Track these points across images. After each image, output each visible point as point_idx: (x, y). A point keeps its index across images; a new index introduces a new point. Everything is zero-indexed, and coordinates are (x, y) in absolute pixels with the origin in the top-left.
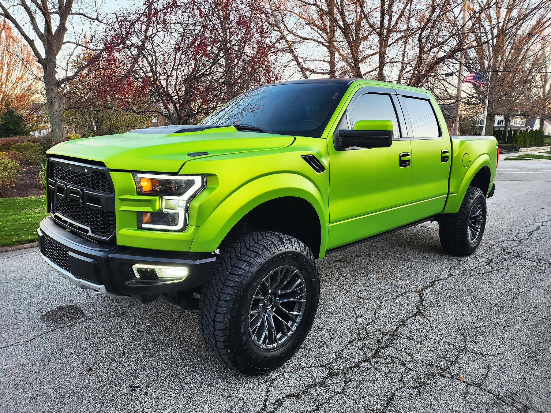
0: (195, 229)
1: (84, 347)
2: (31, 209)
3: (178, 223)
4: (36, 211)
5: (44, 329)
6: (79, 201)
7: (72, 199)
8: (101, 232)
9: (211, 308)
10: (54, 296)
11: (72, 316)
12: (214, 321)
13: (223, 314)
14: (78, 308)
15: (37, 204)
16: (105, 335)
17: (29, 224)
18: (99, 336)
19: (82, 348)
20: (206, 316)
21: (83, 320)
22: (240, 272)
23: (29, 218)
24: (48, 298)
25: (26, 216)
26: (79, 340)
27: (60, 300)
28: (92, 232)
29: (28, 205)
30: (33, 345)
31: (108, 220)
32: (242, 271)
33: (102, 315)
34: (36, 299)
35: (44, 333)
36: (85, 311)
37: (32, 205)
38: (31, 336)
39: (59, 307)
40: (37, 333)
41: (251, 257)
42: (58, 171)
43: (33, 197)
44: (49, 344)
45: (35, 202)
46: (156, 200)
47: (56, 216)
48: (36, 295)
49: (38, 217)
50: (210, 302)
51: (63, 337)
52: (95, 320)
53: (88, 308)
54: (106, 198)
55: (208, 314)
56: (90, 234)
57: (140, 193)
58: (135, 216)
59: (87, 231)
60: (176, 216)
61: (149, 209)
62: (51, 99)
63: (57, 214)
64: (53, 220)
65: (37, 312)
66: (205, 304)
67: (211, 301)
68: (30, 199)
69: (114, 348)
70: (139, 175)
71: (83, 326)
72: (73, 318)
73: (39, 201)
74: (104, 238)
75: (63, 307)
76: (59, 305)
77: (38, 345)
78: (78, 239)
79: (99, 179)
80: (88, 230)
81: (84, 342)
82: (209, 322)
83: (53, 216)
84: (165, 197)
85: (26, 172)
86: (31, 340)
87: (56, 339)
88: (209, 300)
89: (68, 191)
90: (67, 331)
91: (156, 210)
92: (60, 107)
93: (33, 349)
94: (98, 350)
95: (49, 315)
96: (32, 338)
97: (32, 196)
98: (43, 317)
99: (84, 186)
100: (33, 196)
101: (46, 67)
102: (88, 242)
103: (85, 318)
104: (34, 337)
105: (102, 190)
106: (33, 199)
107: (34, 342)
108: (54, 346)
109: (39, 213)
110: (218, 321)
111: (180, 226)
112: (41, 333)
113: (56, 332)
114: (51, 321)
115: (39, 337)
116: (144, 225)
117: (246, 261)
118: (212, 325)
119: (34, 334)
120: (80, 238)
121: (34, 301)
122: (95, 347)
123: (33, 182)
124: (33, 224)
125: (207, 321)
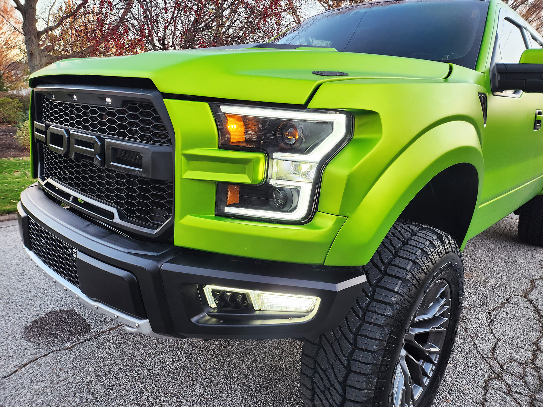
0: (337, 222)
1: (94, 390)
2: (9, 172)
3: (295, 208)
4: (16, 175)
5: (29, 353)
6: (92, 159)
7: (79, 156)
8: (138, 218)
9: (338, 361)
10: (42, 294)
11: (71, 329)
12: (344, 385)
13: (364, 374)
14: (79, 315)
15: (16, 167)
16: (124, 366)
17: (7, 190)
18: (116, 368)
19: (93, 394)
20: (324, 371)
21: (87, 336)
22: (392, 298)
23: (7, 183)
24: (34, 296)
25: (3, 181)
26: (86, 376)
27: (52, 301)
28: (121, 217)
29: (5, 168)
30: (14, 385)
31: (153, 195)
32: (396, 296)
33: (116, 328)
34: (17, 298)
35: (31, 362)
36: (89, 321)
37: (11, 168)
38: (11, 367)
39: (51, 312)
40: (19, 360)
41: (407, 270)
42: (51, 109)
43: (12, 159)
44: (39, 384)
45: (15, 164)
46: (258, 161)
47: (48, 185)
48: (18, 290)
49: (18, 183)
50: (333, 349)
51: (61, 370)
52: (105, 336)
53: (92, 316)
54: (153, 153)
55: (330, 370)
56: (117, 219)
57: (225, 145)
58: (212, 191)
59: (110, 215)
60: (295, 194)
61: (244, 179)
62: (31, 51)
63: (49, 180)
64: (43, 191)
65: (18, 321)
66: (322, 349)
67: (336, 347)
68: (8, 161)
69: (142, 393)
70: (225, 109)
71: (88, 349)
72: (73, 334)
73: (19, 163)
74: (145, 230)
75: (56, 313)
76: (49, 310)
77: (21, 385)
78: (93, 228)
79: (136, 117)
80: (113, 213)
81: (94, 380)
82: (332, 385)
83: (43, 183)
84: (275, 155)
85: (3, 131)
86: (10, 375)
87: (50, 374)
88: (331, 344)
89: (72, 140)
90: (65, 357)
91: (257, 181)
92: (41, 60)
93: (13, 393)
94: (117, 396)
95: (37, 327)
96: (13, 370)
97: (10, 158)
98: (28, 330)
99: (102, 131)
100: (12, 157)
101: (26, 14)
102: (114, 236)
103: (91, 334)
104: (15, 369)
105: (142, 137)
106: (11, 161)
107: (14, 378)
108: (46, 387)
109: (18, 178)
110: (352, 387)
111: (301, 212)
112: (25, 361)
113: (48, 359)
114: (40, 339)
115: (23, 369)
116: (228, 210)
117: (399, 278)
118: (340, 391)
119: (15, 363)
120: (96, 226)
121: (14, 302)
122: (112, 390)
123: (11, 143)
124: (12, 191)
125: (326, 380)
